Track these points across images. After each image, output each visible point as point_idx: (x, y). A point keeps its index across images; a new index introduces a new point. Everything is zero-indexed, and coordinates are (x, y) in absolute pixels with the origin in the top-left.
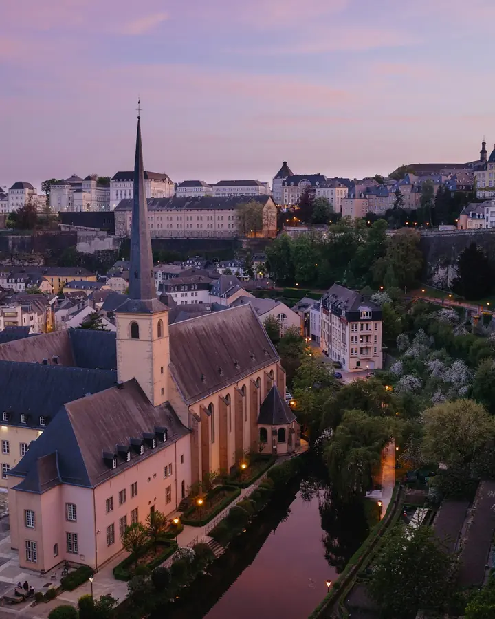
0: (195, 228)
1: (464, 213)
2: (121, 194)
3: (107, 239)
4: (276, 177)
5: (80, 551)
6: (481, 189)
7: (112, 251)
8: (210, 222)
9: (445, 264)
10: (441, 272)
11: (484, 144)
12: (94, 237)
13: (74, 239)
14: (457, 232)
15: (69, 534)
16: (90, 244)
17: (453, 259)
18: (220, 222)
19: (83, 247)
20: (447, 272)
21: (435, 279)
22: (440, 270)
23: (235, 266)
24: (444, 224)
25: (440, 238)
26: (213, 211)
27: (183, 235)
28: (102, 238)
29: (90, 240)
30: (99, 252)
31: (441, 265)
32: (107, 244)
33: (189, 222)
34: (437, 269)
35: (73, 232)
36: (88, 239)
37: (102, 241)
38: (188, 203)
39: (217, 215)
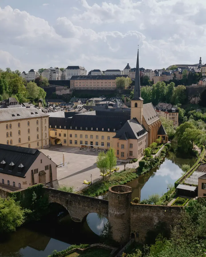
0: (100, 86)
1: (201, 80)
2: (71, 74)
3: (67, 90)
4: (125, 69)
5: (133, 155)
6: (203, 73)
7: (69, 94)
8: (106, 84)
9: (195, 96)
10: (193, 99)
11: (201, 58)
12: (62, 89)
13: (54, 90)
14: (199, 86)
15: (130, 152)
16: (61, 91)
17: (197, 95)
18: (110, 84)
19: (58, 93)
20: (195, 99)
21: (191, 101)
22: (193, 98)
23: (117, 99)
24: (194, 84)
25: (193, 88)
26: (107, 80)
27: (96, 88)
28: (65, 89)
29: (61, 90)
30: (64, 94)
31: (193, 97)
32: (68, 92)
33: (98, 84)
34: (192, 98)
35: (54, 87)
36: (60, 90)
37: (65, 91)
38: (97, 77)
39: (109, 82)
